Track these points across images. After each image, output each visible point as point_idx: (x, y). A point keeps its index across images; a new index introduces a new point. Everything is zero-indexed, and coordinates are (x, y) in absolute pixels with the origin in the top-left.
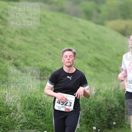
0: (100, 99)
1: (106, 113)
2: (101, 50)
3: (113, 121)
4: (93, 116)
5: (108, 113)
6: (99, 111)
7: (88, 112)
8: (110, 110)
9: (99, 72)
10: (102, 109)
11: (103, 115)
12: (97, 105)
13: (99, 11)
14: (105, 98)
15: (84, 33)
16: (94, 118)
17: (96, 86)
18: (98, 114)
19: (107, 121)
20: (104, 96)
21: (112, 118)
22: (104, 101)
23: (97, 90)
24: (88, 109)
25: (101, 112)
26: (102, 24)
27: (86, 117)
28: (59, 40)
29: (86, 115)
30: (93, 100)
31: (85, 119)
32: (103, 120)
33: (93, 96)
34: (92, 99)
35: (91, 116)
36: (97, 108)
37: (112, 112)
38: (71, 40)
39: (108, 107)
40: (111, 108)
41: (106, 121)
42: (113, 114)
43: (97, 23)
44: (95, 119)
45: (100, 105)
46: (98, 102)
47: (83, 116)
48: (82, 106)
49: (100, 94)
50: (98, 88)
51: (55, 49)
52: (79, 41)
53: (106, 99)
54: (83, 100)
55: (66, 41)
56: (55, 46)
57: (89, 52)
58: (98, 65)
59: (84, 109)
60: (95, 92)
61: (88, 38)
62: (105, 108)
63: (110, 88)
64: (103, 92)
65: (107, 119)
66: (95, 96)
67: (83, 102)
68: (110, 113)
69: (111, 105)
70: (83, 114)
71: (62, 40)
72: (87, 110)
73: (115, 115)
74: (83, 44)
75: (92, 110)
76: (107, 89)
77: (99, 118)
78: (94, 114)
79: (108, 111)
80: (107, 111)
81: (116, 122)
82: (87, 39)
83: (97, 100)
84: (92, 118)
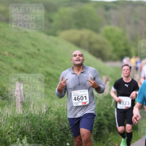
0: (51, 118)
1: (58, 133)
2: (53, 63)
3: (66, 142)
4: (44, 137)
5: (61, 133)
6: (51, 131)
7: (39, 133)
8: (63, 130)
9: (50, 88)
10: (54, 129)
11: (55, 135)
12: (48, 124)
13: (51, 21)
14: (56, 117)
15: (33, 45)
16: (45, 139)
17: (47, 104)
18: (50, 135)
19: (60, 141)
20: (56, 115)
21: (65, 138)
22: (56, 120)
23: (48, 108)
24: (39, 129)
25: (53, 132)
26: (55, 35)
27: (36, 139)
28: (6, 53)
29: (36, 136)
30: (44, 119)
31: (36, 140)
32: (56, 141)
33: (44, 115)
34: (43, 117)
35: (42, 137)
36: (48, 128)
37: (65, 132)
38: (20, 53)
39: (61, 126)
40: (63, 128)
41: (58, 142)
42: (67, 134)
43: (49, 34)
44: (46, 141)
45: (51, 125)
46: (50, 121)
47: (33, 137)
48: (32, 126)
49: (52, 113)
50: (49, 106)
51: (2, 63)
52: (28, 54)
53: (58, 118)
54: (33, 119)
55: (13, 55)
56: (1, 60)
57: (40, 66)
58: (49, 80)
59: (34, 129)
60: (46, 110)
61: (39, 50)
62: (57, 128)
63: (62, 106)
64: (55, 110)
65: (60, 139)
66: (46, 115)
67: (33, 121)
68: (63, 134)
69: (64, 124)
70: (33, 136)
71: (10, 53)
72: (37, 130)
73: (69, 135)
74: (33, 57)
75: (43, 130)
76: (59, 107)
77: (51, 139)
78: (45, 135)
79: (61, 131)
80: (59, 130)
81: (70, 143)
82: (37, 52)
83: (48, 119)
84: (43, 140)
